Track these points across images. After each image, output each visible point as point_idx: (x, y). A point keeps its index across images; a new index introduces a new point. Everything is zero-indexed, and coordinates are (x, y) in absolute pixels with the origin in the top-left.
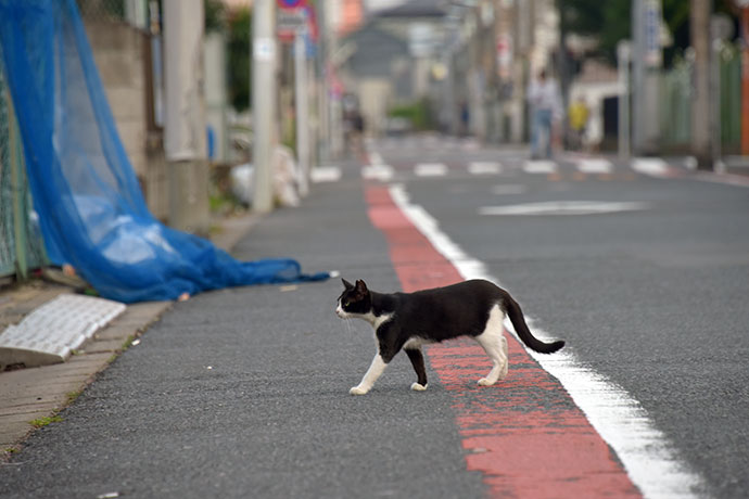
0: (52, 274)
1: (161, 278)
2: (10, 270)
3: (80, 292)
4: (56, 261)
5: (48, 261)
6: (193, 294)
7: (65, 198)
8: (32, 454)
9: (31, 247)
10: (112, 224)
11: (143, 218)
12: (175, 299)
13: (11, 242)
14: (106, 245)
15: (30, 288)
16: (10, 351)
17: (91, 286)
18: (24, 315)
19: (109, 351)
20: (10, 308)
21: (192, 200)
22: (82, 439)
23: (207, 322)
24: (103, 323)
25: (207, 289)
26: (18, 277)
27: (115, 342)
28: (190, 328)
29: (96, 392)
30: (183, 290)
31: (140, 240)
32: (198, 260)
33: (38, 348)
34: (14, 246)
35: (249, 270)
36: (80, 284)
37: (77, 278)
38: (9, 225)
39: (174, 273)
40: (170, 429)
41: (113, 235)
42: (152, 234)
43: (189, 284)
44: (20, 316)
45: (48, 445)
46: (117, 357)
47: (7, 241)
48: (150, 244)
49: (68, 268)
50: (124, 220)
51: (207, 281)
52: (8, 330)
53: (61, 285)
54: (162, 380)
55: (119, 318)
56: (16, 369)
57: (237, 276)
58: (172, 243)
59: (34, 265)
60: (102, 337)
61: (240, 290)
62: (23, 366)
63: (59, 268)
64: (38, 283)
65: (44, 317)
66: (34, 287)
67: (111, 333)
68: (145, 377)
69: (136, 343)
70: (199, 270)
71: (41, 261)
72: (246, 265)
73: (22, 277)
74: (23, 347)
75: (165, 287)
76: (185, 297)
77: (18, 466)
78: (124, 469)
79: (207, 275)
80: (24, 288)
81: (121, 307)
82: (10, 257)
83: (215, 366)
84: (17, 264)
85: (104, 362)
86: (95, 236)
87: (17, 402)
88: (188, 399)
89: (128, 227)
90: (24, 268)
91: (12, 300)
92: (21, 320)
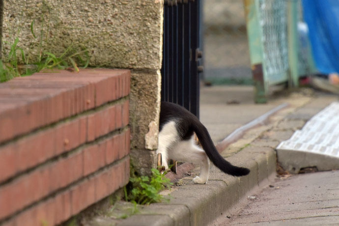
0: (318, 82)
2: (283, 78)
4: (321, 70)
5: (316, 70)
9: (301, 59)
13: (284, 51)
15: (300, 95)
16: (303, 154)
18: (306, 121)
20: (290, 114)
26: (290, 84)
33: (328, 153)
34: (287, 54)
38: (283, 35)
44: (302, 122)
47: (281, 50)
49: (334, 77)
52: (295, 135)
56: (309, 172)
59: (303, 73)
62: (315, 169)
63: (325, 77)
64: (308, 91)
65: (323, 124)
66: (305, 94)
71: (307, 69)
73: (293, 84)
74: (316, 150)
80: (295, 95)
82: (283, 65)
84: (289, 72)
87: (326, 204)
90: (295, 76)
91: (289, 106)
92: (304, 125)
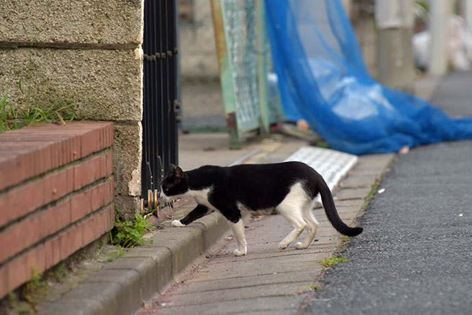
0: (288, 128)
1: (383, 132)
2: (255, 125)
3: (314, 144)
5: (285, 117)
6: (412, 148)
7: (302, 61)
8: (335, 291)
9: (272, 107)
10: (339, 85)
11: (365, 79)
12: (397, 152)
13: (256, 100)
14: (335, 103)
15: (271, 141)
17: (323, 140)
19: (360, 199)
21: (399, 63)
22: (375, 279)
23: (437, 174)
24: (343, 172)
25: (425, 143)
26: (261, 131)
27: (361, 190)
28: (425, 178)
29: (366, 236)
30: (403, 144)
31: (364, 99)
32: (416, 117)
34: (258, 103)
35: (461, 126)
36: (314, 137)
37: (310, 132)
38: (254, 86)
39: (395, 129)
40: (452, 272)
41: (340, 94)
42: (375, 93)
43: (409, 139)
45: (345, 284)
46: (369, 204)
47: (252, 99)
48: (374, 102)
49: (303, 123)
50: (348, 81)
51: (425, 136)
53: (296, 138)
54: (422, 227)
55: (354, 168)
57: (452, 132)
58: (391, 101)
59: (273, 121)
60: (346, 185)
61: (454, 144)
63: (294, 123)
64: (278, 137)
66: (275, 140)
67: (353, 182)
68: (404, 222)
69: (381, 191)
70: (417, 126)
71: (277, 117)
72: (458, 122)
73: (264, 131)
75: (388, 140)
76: (405, 150)
77: (327, 302)
78: (428, 309)
79: (424, 130)
80: (266, 141)
81: (353, 160)
82: (255, 113)
83: (466, 214)
84: (260, 119)
85: (359, 208)
86: (326, 93)
88: (456, 244)
89: (353, 88)
90: (266, 123)
91: (261, 152)
